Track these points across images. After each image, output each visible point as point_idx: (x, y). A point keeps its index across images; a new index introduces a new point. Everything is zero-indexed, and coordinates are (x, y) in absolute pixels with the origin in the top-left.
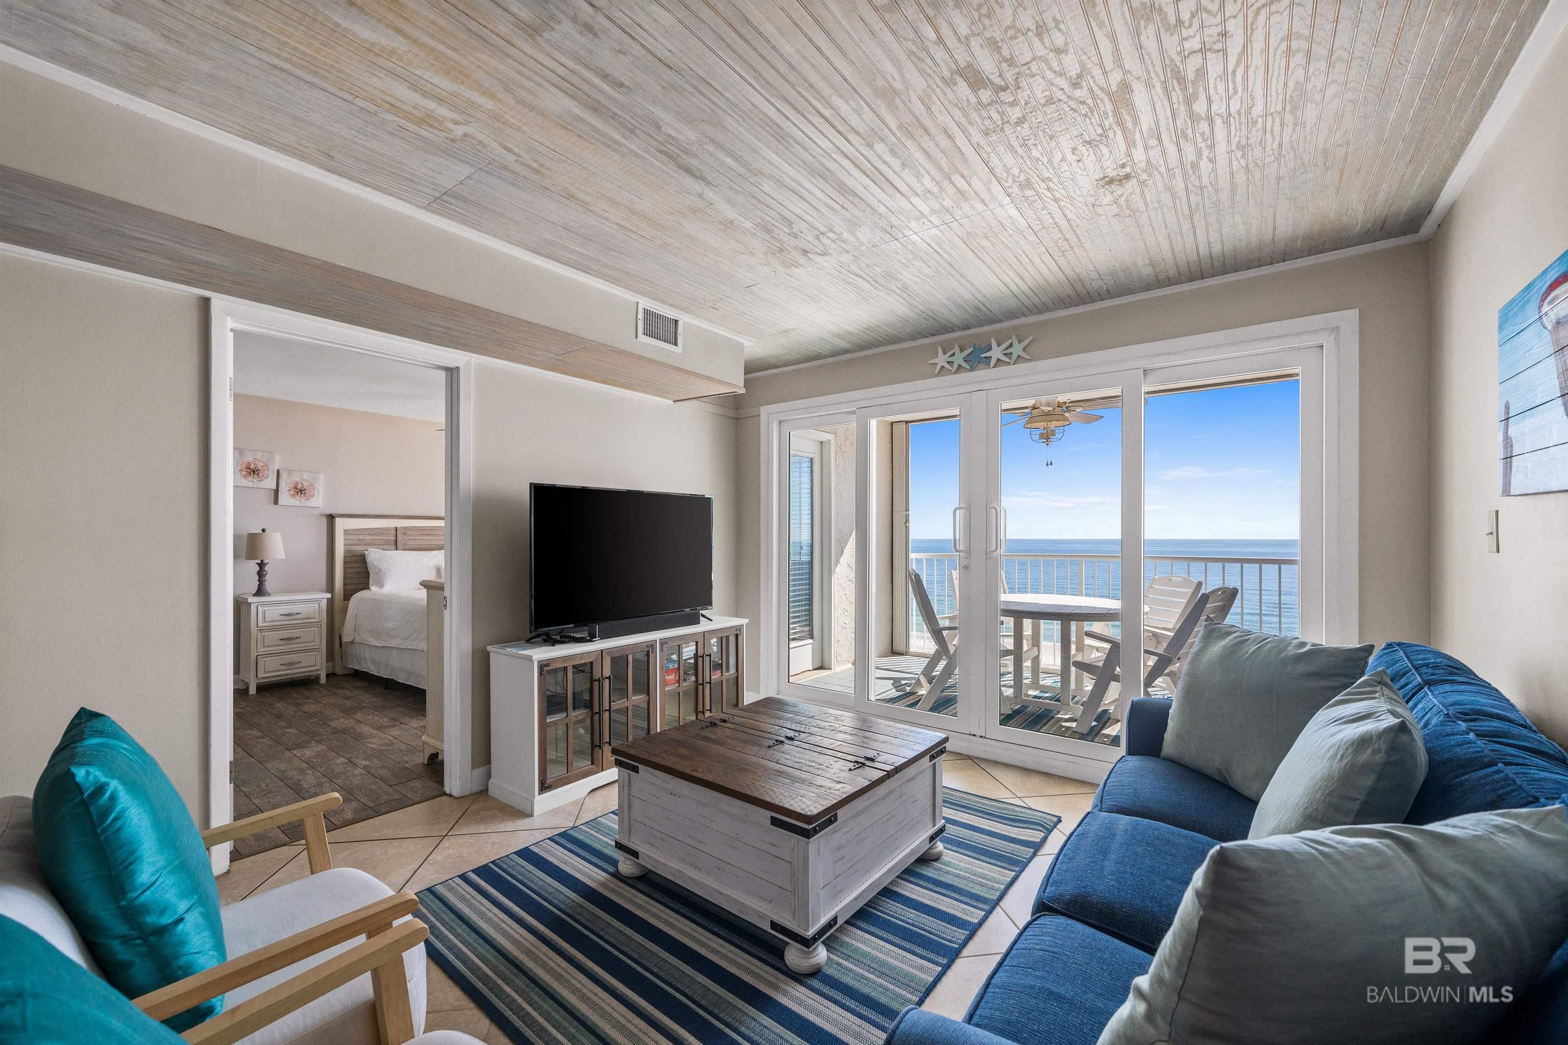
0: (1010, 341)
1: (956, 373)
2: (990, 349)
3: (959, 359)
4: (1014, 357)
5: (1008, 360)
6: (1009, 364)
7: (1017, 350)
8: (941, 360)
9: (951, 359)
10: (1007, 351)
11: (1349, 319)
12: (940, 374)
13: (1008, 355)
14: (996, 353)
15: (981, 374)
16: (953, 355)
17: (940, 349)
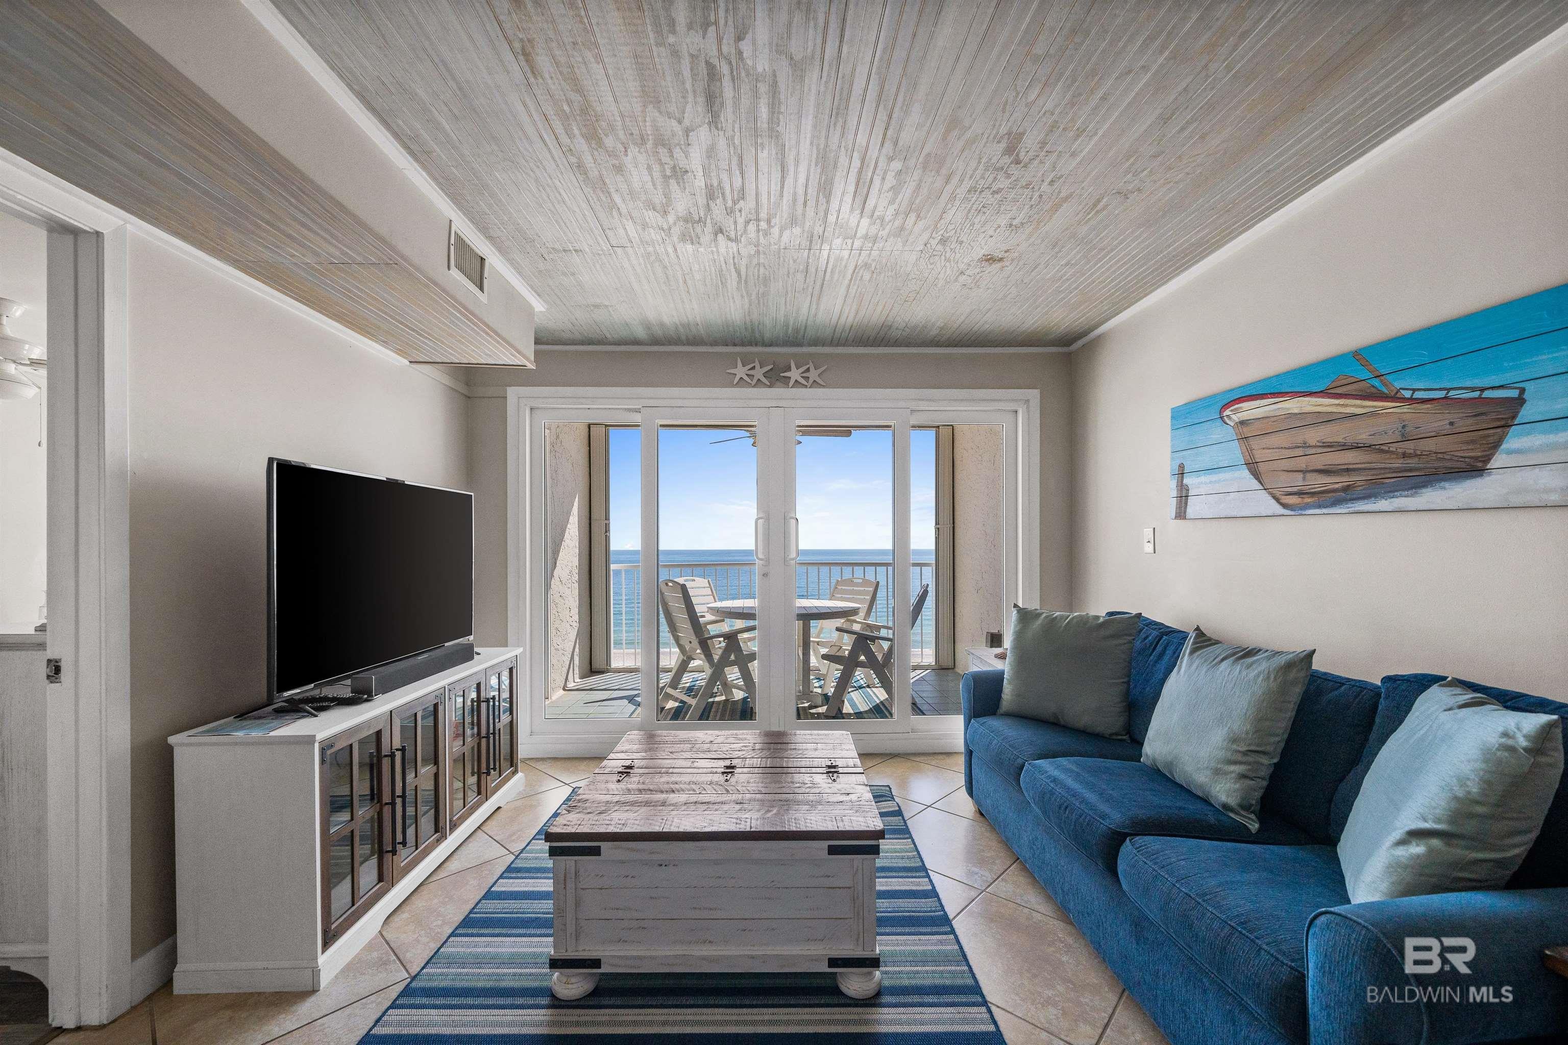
0: (808, 366)
1: (754, 386)
2: (789, 369)
3: (759, 373)
4: (811, 381)
5: (806, 383)
6: (806, 386)
7: (813, 375)
8: (741, 371)
9: (751, 372)
10: (804, 375)
11: (1034, 395)
12: (737, 385)
13: (807, 378)
14: (795, 374)
15: (778, 391)
16: (753, 368)
17: (739, 360)
